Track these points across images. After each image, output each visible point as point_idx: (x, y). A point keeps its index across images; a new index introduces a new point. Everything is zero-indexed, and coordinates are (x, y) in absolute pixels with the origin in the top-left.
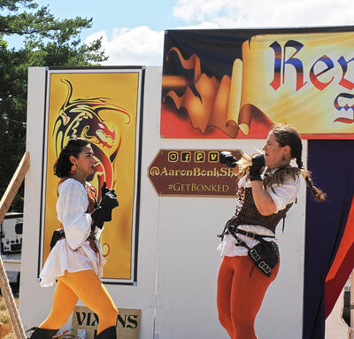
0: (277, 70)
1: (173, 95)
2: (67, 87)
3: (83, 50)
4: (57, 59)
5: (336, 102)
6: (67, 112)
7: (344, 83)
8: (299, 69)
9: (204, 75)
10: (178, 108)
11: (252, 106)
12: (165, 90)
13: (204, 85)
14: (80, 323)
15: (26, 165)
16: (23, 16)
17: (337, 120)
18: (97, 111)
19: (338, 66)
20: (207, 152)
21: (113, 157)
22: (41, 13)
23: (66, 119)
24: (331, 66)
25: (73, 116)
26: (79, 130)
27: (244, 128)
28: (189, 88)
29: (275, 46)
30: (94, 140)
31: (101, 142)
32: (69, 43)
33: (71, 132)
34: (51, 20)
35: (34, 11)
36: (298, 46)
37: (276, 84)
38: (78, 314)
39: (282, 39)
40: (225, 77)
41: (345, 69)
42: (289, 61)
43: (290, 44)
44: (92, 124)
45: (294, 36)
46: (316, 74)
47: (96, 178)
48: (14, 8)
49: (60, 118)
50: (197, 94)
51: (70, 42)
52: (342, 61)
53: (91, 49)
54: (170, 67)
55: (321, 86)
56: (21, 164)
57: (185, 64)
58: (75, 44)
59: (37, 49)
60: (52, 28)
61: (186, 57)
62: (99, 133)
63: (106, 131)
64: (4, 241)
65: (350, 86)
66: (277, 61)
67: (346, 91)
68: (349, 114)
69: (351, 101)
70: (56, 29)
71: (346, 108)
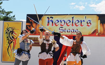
0: (48, 22)
1: (28, 27)
2: (7, 25)
3: (11, 17)
4: (6, 19)
5: (59, 28)
7: (61, 25)
8: (53, 22)
9: (34, 23)
10: (29, 29)
12: (27, 26)
13: (34, 25)
18: (13, 29)
19: (60, 22)
20: (35, 38)
21: (16, 38)
22: (3, 10)
23: (7, 31)
24: (58, 22)
25: (8, 30)
26: (10, 33)
28: (31, 26)
29: (48, 18)
30: (13, 35)
31: (14, 35)
32: (8, 16)
33: (8, 33)
34: (5, 11)
35: (1, 10)
36: (52, 18)
37: (48, 25)
39: (49, 16)
41: (61, 22)
42: (51, 21)
43: (51, 17)
44: (12, 32)
45: (52, 16)
46: (56, 23)
47: (13, 42)
49: (6, 31)
50: (33, 27)
52: (61, 21)
53: (13, 17)
54: (28, 21)
55: (57, 26)
57: (31, 21)
58: (9, 16)
59: (2, 17)
60: (5, 13)
62: (13, 34)
63: (15, 33)
65: (62, 26)
66: (48, 21)
67: (61, 26)
68: (62, 31)
69: (62, 29)
70: (6, 13)
71: (61, 30)
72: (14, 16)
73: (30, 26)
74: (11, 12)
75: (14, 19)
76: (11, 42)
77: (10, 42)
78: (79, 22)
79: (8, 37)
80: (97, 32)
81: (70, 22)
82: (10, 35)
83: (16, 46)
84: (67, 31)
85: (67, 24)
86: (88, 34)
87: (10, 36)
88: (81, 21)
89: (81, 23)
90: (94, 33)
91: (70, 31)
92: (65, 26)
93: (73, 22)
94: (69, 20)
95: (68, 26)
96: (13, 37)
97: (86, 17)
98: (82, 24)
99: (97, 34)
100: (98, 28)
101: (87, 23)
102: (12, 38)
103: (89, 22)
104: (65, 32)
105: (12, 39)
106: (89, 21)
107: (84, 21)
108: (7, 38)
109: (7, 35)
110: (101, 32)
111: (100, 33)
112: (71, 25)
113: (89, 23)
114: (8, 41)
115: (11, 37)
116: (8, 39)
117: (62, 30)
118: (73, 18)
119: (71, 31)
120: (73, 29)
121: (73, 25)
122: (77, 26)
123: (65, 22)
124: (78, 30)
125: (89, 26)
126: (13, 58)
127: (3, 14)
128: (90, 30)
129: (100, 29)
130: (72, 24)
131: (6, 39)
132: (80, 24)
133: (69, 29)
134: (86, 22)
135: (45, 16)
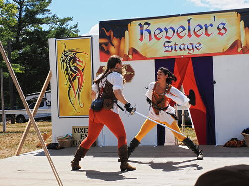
0: (142, 34)
1: (103, 45)
2: (63, 45)
3: (71, 29)
4: (61, 33)
5: (164, 44)
6: (64, 55)
7: (167, 37)
8: (150, 33)
9: (114, 37)
10: (106, 50)
11: (133, 48)
12: (100, 44)
13: (115, 42)
14: (75, 132)
15: (51, 75)
16: (47, 18)
17: (165, 51)
18: (75, 53)
19: (164, 31)
21: (83, 70)
22: (54, 16)
23: (64, 57)
24: (162, 31)
25: (67, 56)
26: (70, 61)
27: (131, 56)
28: (109, 43)
29: (140, 25)
30: (75, 64)
31: (78, 65)
33: (66, 62)
35: (51, 16)
36: (149, 24)
37: (141, 39)
38: (74, 129)
39: (143, 22)
40: (123, 38)
41: (167, 32)
42: (146, 30)
43: (146, 24)
44: (74, 59)
45: (147, 20)
46: (156, 34)
47: (77, 79)
48: (44, 14)
49: (62, 57)
50: (113, 45)
51: (65, 26)
52: (166, 29)
53: (74, 28)
54: (102, 35)
55: (158, 39)
56: (48, 75)
57: (107, 34)
58: (67, 26)
59: (54, 29)
61: (107, 31)
62: (77, 62)
63: (79, 61)
65: (169, 38)
66: (142, 30)
67: (168, 40)
68: (170, 49)
69: (170, 44)
70: (59, 22)
71: (168, 46)
72: (76, 26)
73: (106, 44)
74: (70, 19)
75: (77, 31)
76: (74, 79)
77: (72, 79)
78: (201, 28)
79: (67, 70)
80: (239, 44)
81: (184, 29)
82: (71, 64)
83: (83, 85)
84: (180, 48)
85: (178, 34)
86: (221, 51)
87: (70, 67)
88: (205, 26)
89: (206, 29)
90: (233, 48)
91: (186, 48)
92: (175, 39)
93: (189, 30)
94: (182, 27)
95: (181, 37)
96: (76, 68)
97: (214, 17)
98: (209, 32)
99: (240, 49)
100: (240, 36)
101: (218, 28)
102: (75, 71)
103: (221, 27)
104: (175, 49)
105: (75, 73)
106: (222, 24)
107: (211, 25)
108: (66, 72)
109: (65, 64)
110: (246, 44)
111: (245, 47)
112: (186, 36)
113: (222, 29)
114: (67, 76)
115: (73, 68)
116: (67, 74)
117: (170, 47)
118: (189, 21)
119: (188, 48)
120: (190, 43)
121: (190, 35)
122: (198, 36)
123: (174, 31)
124: (200, 44)
125: (222, 34)
126: (79, 108)
127: (56, 24)
128: (226, 41)
129: (244, 38)
130: (187, 34)
131: (63, 73)
132: (204, 33)
133: (183, 44)
134: (215, 28)
135: (134, 22)
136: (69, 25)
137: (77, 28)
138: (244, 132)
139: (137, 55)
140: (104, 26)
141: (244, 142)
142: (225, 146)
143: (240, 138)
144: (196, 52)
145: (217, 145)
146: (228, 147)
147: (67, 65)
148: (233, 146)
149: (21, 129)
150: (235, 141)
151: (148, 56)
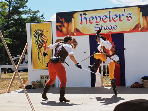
0: (82, 20)
2: (35, 27)
3: (39, 17)
4: (33, 20)
5: (95, 26)
6: (36, 32)
7: (97, 22)
8: (86, 20)
9: (65, 22)
10: (60, 30)
11: (77, 29)
12: (57, 26)
13: (66, 25)
14: (42, 79)
15: (27, 45)
18: (42, 32)
19: (95, 18)
21: (46, 42)
22: (29, 10)
23: (36, 34)
24: (93, 18)
26: (39, 36)
27: (75, 33)
28: (62, 26)
29: (81, 15)
30: (42, 38)
31: (44, 39)
32: (36, 15)
34: (32, 11)
36: (86, 14)
37: (81, 23)
38: (41, 77)
39: (82, 13)
40: (70, 22)
41: (96, 19)
42: (84, 18)
43: (84, 14)
44: (41, 35)
45: (85, 12)
46: (90, 20)
47: (43, 47)
48: (23, 8)
49: (34, 34)
50: (64, 27)
53: (41, 16)
54: (58, 21)
55: (91, 23)
56: (26, 45)
57: (61, 20)
59: (29, 17)
63: (44, 36)
64: (25, 60)
66: (81, 18)
67: (97, 24)
69: (98, 26)
70: (33, 13)
71: (97, 28)
72: (43, 16)
73: (60, 26)
74: (39, 11)
75: (43, 19)
76: (42, 47)
77: (40, 47)
79: (37, 41)
80: (139, 26)
81: (107, 17)
82: (39, 38)
84: (104, 29)
85: (103, 20)
86: (129, 30)
87: (39, 40)
88: (119, 15)
89: (120, 17)
90: (136, 29)
91: (108, 28)
92: (101, 23)
93: (110, 18)
94: (105, 16)
95: (105, 22)
96: (42, 41)
97: (125, 10)
98: (121, 19)
99: (140, 29)
100: (140, 22)
101: (127, 17)
102: (42, 42)
103: (129, 16)
105: (42, 43)
106: (129, 14)
107: (123, 15)
108: (36, 43)
109: (36, 38)
110: (144, 26)
111: (143, 28)
112: (108, 21)
114: (37, 45)
115: (41, 41)
118: (109, 12)
120: (110, 26)
121: (110, 21)
122: (115, 21)
123: (101, 19)
124: (116, 26)
125: (129, 20)
126: (44, 65)
127: (31, 14)
128: (131, 24)
129: (143, 22)
132: (119, 19)
133: (106, 26)
134: (125, 16)
135: (77, 13)
136: (38, 15)
137: (43, 17)
138: (143, 78)
139: (79, 33)
140: (60, 16)
141: (143, 84)
142: (131, 87)
143: (140, 82)
144: (114, 31)
145: (126, 86)
146: (133, 87)
147: (37, 39)
148: (136, 87)
149: (10, 77)
150: (137, 84)
151: (86, 33)
